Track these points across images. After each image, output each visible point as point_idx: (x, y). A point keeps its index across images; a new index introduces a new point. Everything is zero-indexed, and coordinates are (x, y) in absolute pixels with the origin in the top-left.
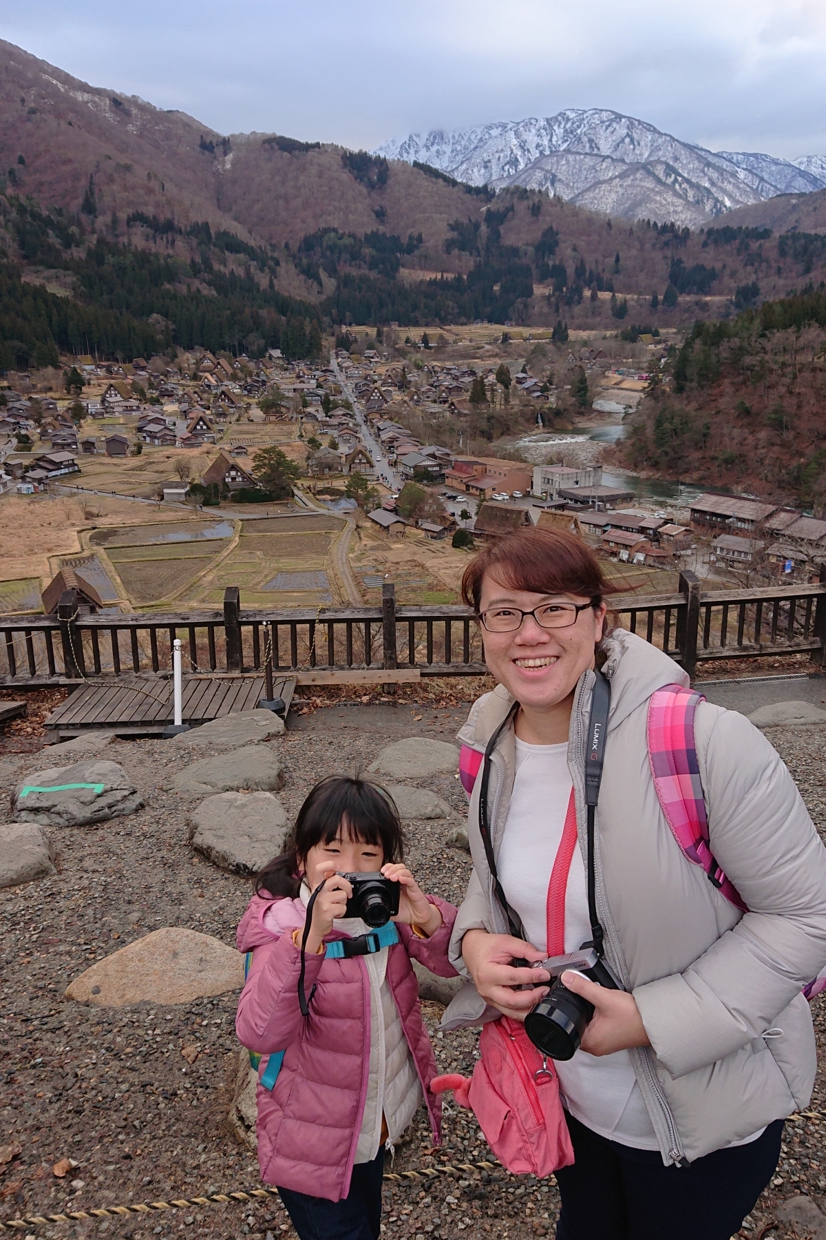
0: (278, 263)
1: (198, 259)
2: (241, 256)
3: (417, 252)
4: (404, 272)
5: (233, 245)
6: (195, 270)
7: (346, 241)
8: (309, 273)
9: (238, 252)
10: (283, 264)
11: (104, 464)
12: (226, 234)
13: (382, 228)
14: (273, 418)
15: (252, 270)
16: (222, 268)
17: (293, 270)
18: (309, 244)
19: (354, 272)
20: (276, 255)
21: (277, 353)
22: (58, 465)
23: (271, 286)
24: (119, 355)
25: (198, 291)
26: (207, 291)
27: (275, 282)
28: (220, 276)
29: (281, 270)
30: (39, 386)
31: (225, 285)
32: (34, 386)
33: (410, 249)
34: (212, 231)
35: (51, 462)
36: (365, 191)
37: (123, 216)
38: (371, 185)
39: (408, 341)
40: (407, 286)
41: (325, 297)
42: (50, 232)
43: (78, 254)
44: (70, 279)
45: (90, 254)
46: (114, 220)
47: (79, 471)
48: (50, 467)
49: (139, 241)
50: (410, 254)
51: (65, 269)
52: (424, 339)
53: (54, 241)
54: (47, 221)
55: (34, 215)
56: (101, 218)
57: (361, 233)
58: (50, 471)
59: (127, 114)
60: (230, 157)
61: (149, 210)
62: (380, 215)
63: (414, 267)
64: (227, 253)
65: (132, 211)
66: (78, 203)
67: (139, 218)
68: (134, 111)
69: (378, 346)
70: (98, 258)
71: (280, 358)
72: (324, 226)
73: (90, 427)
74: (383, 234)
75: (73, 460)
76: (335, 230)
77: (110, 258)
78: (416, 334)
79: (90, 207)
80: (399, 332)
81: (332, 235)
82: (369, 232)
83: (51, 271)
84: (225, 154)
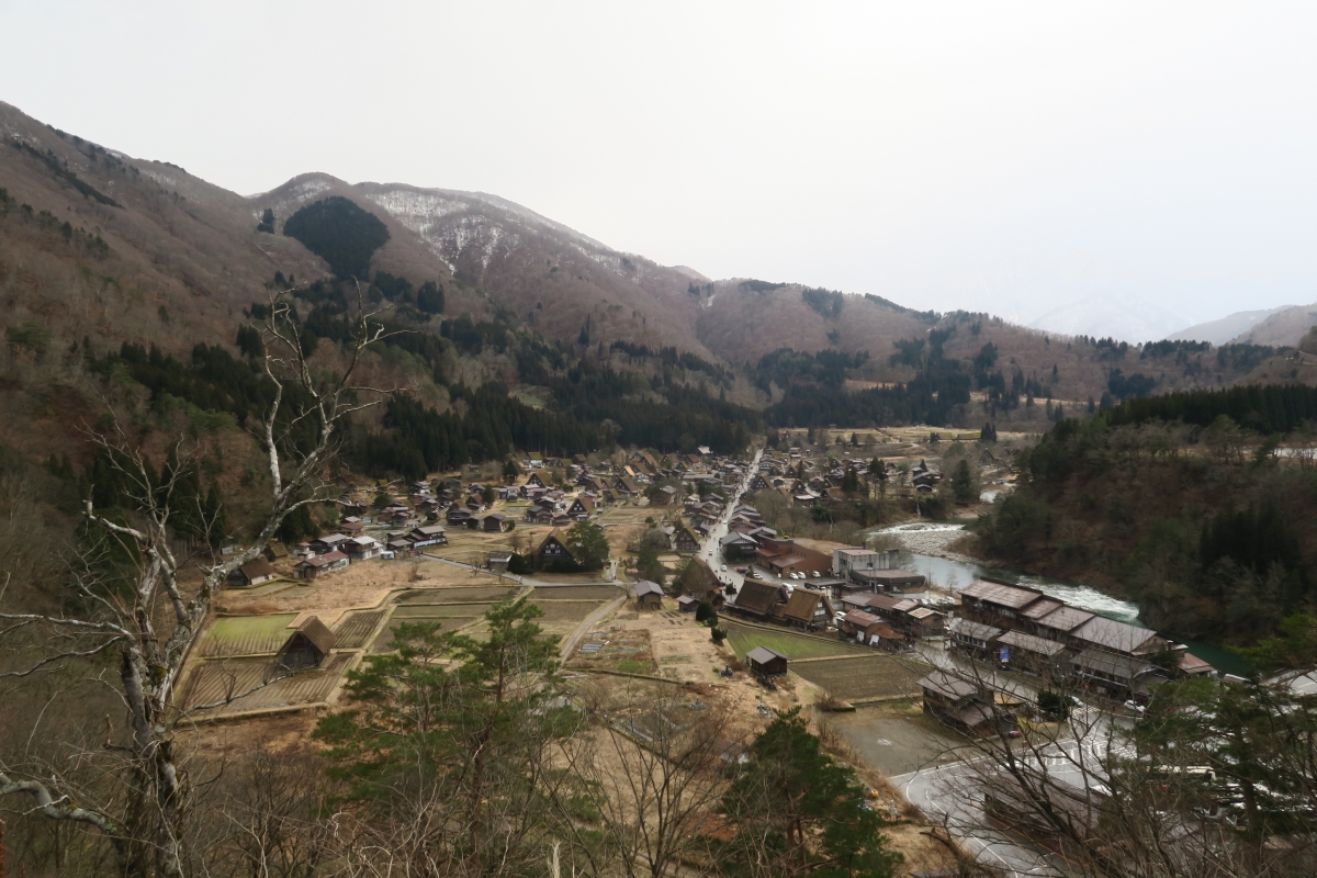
0: (732, 377)
1: (661, 376)
2: (700, 373)
3: (863, 367)
4: (849, 383)
5: (692, 362)
6: (655, 384)
7: (799, 359)
8: (762, 385)
9: (698, 369)
10: (737, 379)
11: (474, 538)
12: (690, 355)
13: (833, 348)
14: (655, 503)
15: (707, 383)
16: (679, 382)
17: (746, 382)
18: (766, 362)
19: (803, 384)
20: (733, 371)
21: (705, 450)
22: (426, 537)
23: (722, 395)
24: (565, 453)
25: (651, 400)
26: (659, 399)
27: (727, 392)
28: (676, 389)
29: (736, 384)
30: (483, 476)
31: (675, 395)
32: (479, 476)
33: (857, 364)
34: (678, 354)
35: (421, 534)
36: (820, 318)
37: (607, 345)
38: (826, 314)
39: (838, 440)
40: (850, 394)
41: (771, 404)
42: (544, 358)
43: (561, 374)
44: (546, 393)
45: (570, 373)
46: (601, 348)
47: (446, 542)
48: (419, 538)
49: (617, 364)
50: (856, 368)
51: (545, 385)
52: (854, 438)
53: (546, 364)
54: (545, 351)
55: (535, 346)
56: (591, 347)
57: (813, 352)
58: (418, 541)
59: (633, 269)
60: (712, 297)
61: (630, 340)
62: (833, 337)
63: (859, 378)
64: (687, 370)
65: (615, 340)
66: (577, 336)
67: (619, 346)
68: (639, 266)
69: (804, 444)
70: (574, 376)
71: (707, 454)
72: (781, 347)
73: (497, 508)
74: (835, 352)
75: (442, 533)
76: (790, 350)
77: (584, 377)
78: (847, 435)
79: (584, 340)
80: (832, 434)
81: (787, 354)
82: (821, 351)
83: (534, 387)
84: (709, 295)
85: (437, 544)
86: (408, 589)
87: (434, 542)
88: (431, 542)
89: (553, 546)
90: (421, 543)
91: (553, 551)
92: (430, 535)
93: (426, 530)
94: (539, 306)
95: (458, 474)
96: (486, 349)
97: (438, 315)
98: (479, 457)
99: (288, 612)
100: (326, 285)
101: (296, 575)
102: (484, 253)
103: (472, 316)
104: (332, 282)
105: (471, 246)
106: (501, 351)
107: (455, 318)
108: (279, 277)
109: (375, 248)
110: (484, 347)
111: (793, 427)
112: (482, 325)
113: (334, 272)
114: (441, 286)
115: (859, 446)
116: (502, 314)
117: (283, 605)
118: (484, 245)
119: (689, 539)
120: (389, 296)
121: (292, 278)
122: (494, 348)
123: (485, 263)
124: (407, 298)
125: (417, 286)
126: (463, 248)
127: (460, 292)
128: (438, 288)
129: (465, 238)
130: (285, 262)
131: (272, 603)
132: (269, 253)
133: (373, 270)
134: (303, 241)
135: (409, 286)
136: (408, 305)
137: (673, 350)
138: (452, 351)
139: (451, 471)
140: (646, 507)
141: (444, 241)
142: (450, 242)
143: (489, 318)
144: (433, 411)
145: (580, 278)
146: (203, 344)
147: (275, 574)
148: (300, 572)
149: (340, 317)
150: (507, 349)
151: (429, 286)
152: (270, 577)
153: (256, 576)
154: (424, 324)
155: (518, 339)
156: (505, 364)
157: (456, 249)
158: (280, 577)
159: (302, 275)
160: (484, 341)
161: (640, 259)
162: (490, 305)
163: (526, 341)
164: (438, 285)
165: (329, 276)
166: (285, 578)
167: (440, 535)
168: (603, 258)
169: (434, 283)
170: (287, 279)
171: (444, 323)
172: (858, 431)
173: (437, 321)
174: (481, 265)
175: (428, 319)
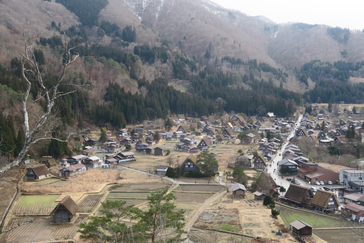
0: (287, 76)
1: (248, 75)
2: (269, 73)
3: (360, 70)
4: (352, 79)
5: (266, 68)
6: (245, 79)
7: (324, 65)
8: (303, 80)
9: (269, 71)
10: (290, 76)
11: (149, 158)
12: (264, 64)
13: (344, 60)
14: (243, 142)
15: (273, 79)
16: (258, 78)
17: (294, 78)
18: (306, 68)
19: (326, 79)
20: (287, 72)
21: (271, 115)
22: (125, 157)
23: (281, 85)
24: (197, 115)
25: (243, 88)
26: (247, 87)
27: (284, 84)
28: (256, 82)
29: (289, 79)
30: (155, 127)
31: (255, 85)
32: (152, 126)
33: (357, 68)
34: (258, 63)
35: (123, 156)
36: (337, 43)
37: (220, 58)
38: (340, 41)
39: (345, 110)
40: (353, 85)
41: (308, 90)
42: (187, 65)
43: (195, 74)
44: (188, 83)
45: (200, 74)
46: (216, 60)
47: (135, 160)
48: (121, 158)
49: (225, 68)
50: (356, 70)
51: (188, 79)
52: (354, 110)
53: (187, 68)
54: (187, 62)
55: (182, 59)
56: (211, 59)
57: (332, 62)
58: (121, 159)
59: (234, 18)
60: (277, 32)
61: (232, 56)
62: (344, 54)
63: (358, 76)
64: (262, 72)
65: (224, 56)
66: (203, 54)
67: (226, 59)
68: (237, 16)
69: (326, 112)
70: (202, 75)
71: (272, 117)
72: (314, 59)
73: (161, 143)
74: (344, 62)
75: (133, 155)
76: (319, 61)
77: (207, 75)
78: (350, 107)
79: (208, 56)
80: (341, 107)
81: (317, 63)
82: (336, 61)
83: (181, 81)
84: (275, 31)
85: (130, 161)
86: (115, 184)
87: (129, 160)
88: (127, 160)
89: (189, 163)
90: (123, 160)
91: (189, 166)
92: (127, 156)
93: (125, 154)
94: (185, 38)
95: (142, 125)
96: (157, 61)
97: (132, 43)
98: (152, 117)
99: (56, 193)
100: (76, 28)
101: (60, 175)
102: (157, 11)
103: (150, 43)
104: (80, 26)
105: (150, 7)
106: (164, 62)
107: (141, 44)
108: (53, 24)
109: (101, 9)
110: (156, 59)
111: (320, 103)
112: (155, 48)
113: (80, 21)
114: (134, 28)
115: (357, 114)
116: (165, 43)
117: (54, 190)
118: (156, 6)
119: (261, 162)
120: (108, 33)
121: (60, 25)
122: (161, 60)
123: (157, 16)
124: (117, 34)
125: (122, 28)
126: (146, 8)
127: (144, 31)
128: (132, 29)
129: (147, 3)
130: (56, 16)
131: (48, 189)
132: (48, 12)
133: (100, 20)
134: (65, 6)
135: (118, 28)
136: (117, 38)
137: (255, 61)
138: (139, 62)
139: (138, 124)
140: (239, 144)
141: (136, 4)
142: (139, 4)
143: (158, 45)
144: (130, 93)
145: (206, 23)
146: (16, 58)
147: (50, 174)
148: (62, 174)
149: (83, 44)
150: (168, 61)
151: (128, 28)
152: (48, 175)
153: (41, 175)
154: (126, 48)
155: (173, 55)
156: (167, 69)
157: (142, 8)
158: (52, 176)
159: (65, 23)
160: (156, 56)
161: (238, 13)
162: (159, 38)
163: (178, 56)
164: (133, 27)
165: (78, 23)
166: (55, 176)
167: (132, 157)
168: (218, 12)
169: (131, 26)
170: (57, 25)
171: (135, 47)
172: (356, 105)
173: (132, 46)
174: (154, 17)
175: (127, 45)
